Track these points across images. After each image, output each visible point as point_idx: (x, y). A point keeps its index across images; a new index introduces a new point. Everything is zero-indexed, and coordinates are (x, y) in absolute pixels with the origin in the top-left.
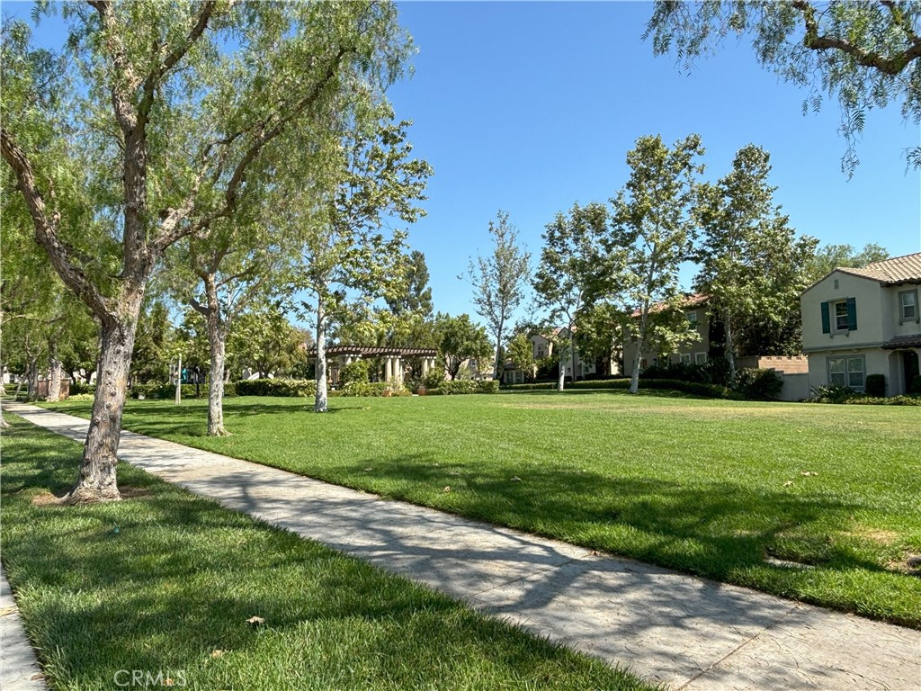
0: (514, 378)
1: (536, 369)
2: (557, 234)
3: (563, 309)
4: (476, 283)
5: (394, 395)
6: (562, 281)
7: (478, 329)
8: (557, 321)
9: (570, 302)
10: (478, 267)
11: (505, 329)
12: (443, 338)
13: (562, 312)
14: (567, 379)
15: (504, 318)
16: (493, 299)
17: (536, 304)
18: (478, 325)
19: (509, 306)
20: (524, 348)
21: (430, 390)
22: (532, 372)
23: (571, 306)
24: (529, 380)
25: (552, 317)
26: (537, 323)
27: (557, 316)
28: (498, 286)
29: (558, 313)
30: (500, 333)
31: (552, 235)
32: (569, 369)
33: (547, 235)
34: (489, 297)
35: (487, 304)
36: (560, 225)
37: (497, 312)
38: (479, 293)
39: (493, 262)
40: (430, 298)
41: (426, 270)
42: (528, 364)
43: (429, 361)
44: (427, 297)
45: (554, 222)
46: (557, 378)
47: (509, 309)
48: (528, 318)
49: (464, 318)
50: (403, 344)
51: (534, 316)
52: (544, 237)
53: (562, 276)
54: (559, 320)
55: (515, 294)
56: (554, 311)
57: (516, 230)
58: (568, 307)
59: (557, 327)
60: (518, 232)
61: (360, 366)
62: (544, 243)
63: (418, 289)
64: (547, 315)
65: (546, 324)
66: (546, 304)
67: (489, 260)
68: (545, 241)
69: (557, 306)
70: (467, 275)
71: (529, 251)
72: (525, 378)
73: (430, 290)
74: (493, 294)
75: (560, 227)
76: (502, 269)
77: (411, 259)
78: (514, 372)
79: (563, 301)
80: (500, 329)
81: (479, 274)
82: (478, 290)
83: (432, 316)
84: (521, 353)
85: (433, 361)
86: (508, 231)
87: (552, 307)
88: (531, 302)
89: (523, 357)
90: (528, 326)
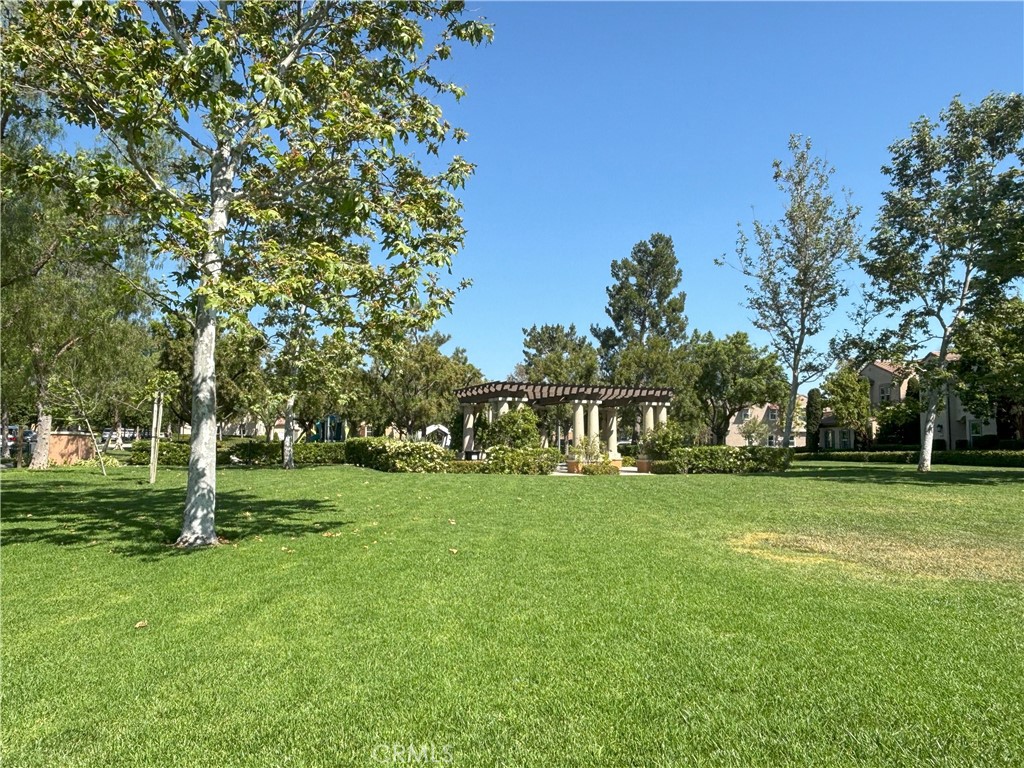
0: (837, 441)
1: (875, 426)
2: (916, 162)
3: (929, 312)
4: (750, 269)
5: (585, 471)
6: (926, 259)
7: (762, 357)
8: (918, 335)
9: (943, 297)
10: (754, 239)
11: (807, 352)
12: (699, 371)
13: (928, 319)
14: (937, 444)
15: (805, 332)
16: (783, 298)
17: (872, 305)
18: (765, 350)
19: (816, 310)
20: (854, 390)
21: (657, 462)
22: (869, 430)
23: (945, 305)
24: (864, 443)
25: (904, 327)
26: (872, 339)
27: (917, 325)
28: (794, 273)
29: (919, 319)
30: (796, 361)
31: (905, 165)
32: (940, 426)
33: (893, 167)
34: (775, 294)
35: (771, 307)
36: (922, 142)
37: (794, 322)
38: (757, 289)
39: (785, 232)
40: (681, 309)
41: (674, 262)
42: (860, 416)
43: (657, 411)
44: (677, 307)
45: (908, 137)
46: (916, 442)
47: (817, 317)
48: (854, 333)
49: (739, 340)
50: (628, 382)
51: (868, 328)
52: (887, 171)
53: (926, 247)
54: (920, 331)
55: (828, 287)
56: (909, 315)
57: (828, 168)
58: (940, 308)
59: (916, 347)
60: (833, 171)
61: (525, 419)
62: (887, 184)
63: (662, 296)
64: (894, 324)
65: (894, 340)
66: (892, 303)
67: (776, 229)
68: (889, 178)
69: (916, 304)
70: (733, 258)
71: (854, 203)
72: (856, 441)
73: (683, 296)
74: (783, 289)
75: (921, 147)
76: (800, 244)
77: (650, 246)
78: (837, 430)
79: (930, 296)
80: (797, 352)
81: (754, 251)
82: (755, 283)
83: (684, 337)
84: (846, 400)
85: (664, 410)
86: (812, 172)
87: (905, 308)
88: (860, 301)
89: (851, 405)
90: (854, 344)
